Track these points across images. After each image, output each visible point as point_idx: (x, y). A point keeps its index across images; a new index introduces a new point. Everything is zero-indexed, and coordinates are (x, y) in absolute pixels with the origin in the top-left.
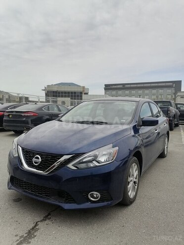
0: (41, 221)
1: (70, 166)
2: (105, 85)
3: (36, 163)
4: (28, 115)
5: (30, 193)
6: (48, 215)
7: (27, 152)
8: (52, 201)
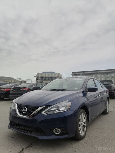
0: (26, 148)
1: (43, 113)
2: (72, 73)
3: (24, 112)
4: (24, 89)
5: (20, 131)
6: (30, 145)
7: (20, 106)
8: (33, 135)
